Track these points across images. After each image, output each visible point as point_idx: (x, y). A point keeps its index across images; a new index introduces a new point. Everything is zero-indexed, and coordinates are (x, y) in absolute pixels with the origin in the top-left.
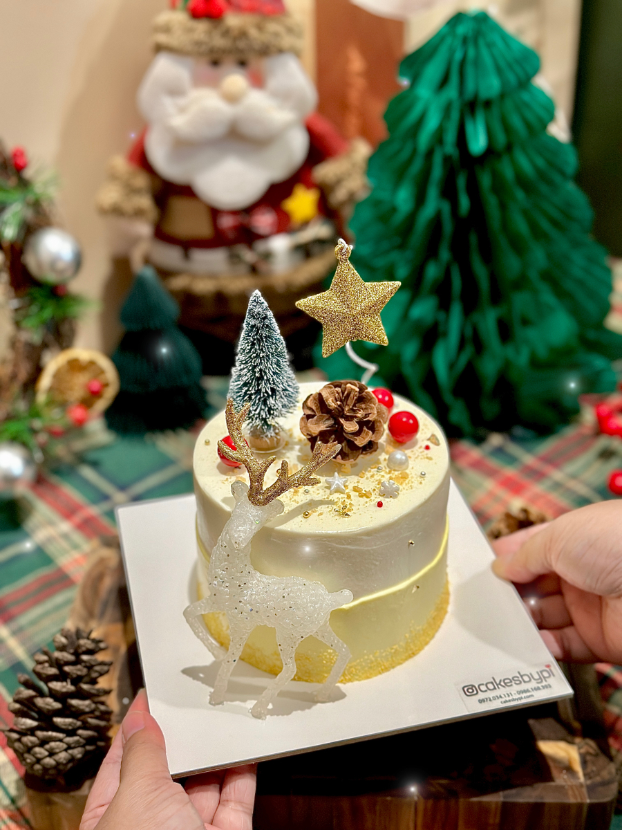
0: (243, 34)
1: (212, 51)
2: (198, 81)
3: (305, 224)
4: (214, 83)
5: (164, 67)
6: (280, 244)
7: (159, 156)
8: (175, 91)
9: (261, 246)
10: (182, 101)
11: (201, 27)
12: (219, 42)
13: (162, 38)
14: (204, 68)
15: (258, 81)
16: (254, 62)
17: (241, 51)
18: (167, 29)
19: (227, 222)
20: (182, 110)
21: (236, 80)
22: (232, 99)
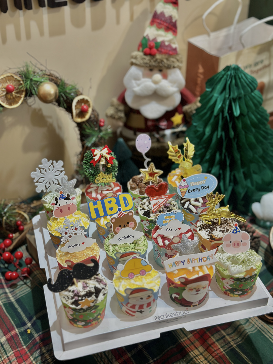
0: (162, 61)
1: (150, 66)
2: (145, 76)
3: (178, 126)
4: (150, 77)
5: (134, 70)
6: (168, 132)
7: (129, 100)
8: (137, 79)
9: (161, 133)
10: (138, 82)
11: (147, 58)
12: (153, 63)
13: (134, 61)
14: (147, 71)
15: (165, 77)
16: (165, 70)
17: (160, 67)
18: (136, 58)
19: (150, 123)
20: (138, 85)
21: (158, 76)
22: (156, 83)
